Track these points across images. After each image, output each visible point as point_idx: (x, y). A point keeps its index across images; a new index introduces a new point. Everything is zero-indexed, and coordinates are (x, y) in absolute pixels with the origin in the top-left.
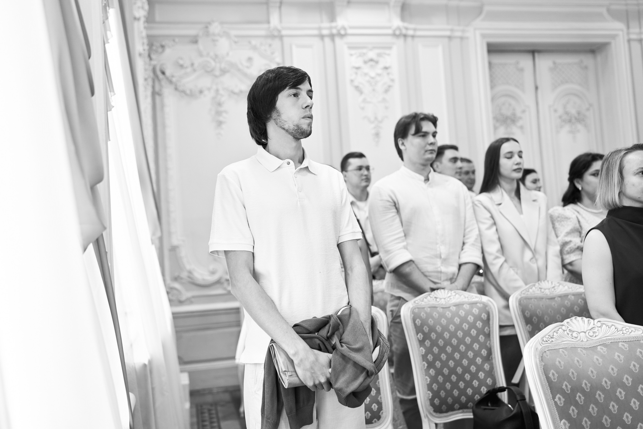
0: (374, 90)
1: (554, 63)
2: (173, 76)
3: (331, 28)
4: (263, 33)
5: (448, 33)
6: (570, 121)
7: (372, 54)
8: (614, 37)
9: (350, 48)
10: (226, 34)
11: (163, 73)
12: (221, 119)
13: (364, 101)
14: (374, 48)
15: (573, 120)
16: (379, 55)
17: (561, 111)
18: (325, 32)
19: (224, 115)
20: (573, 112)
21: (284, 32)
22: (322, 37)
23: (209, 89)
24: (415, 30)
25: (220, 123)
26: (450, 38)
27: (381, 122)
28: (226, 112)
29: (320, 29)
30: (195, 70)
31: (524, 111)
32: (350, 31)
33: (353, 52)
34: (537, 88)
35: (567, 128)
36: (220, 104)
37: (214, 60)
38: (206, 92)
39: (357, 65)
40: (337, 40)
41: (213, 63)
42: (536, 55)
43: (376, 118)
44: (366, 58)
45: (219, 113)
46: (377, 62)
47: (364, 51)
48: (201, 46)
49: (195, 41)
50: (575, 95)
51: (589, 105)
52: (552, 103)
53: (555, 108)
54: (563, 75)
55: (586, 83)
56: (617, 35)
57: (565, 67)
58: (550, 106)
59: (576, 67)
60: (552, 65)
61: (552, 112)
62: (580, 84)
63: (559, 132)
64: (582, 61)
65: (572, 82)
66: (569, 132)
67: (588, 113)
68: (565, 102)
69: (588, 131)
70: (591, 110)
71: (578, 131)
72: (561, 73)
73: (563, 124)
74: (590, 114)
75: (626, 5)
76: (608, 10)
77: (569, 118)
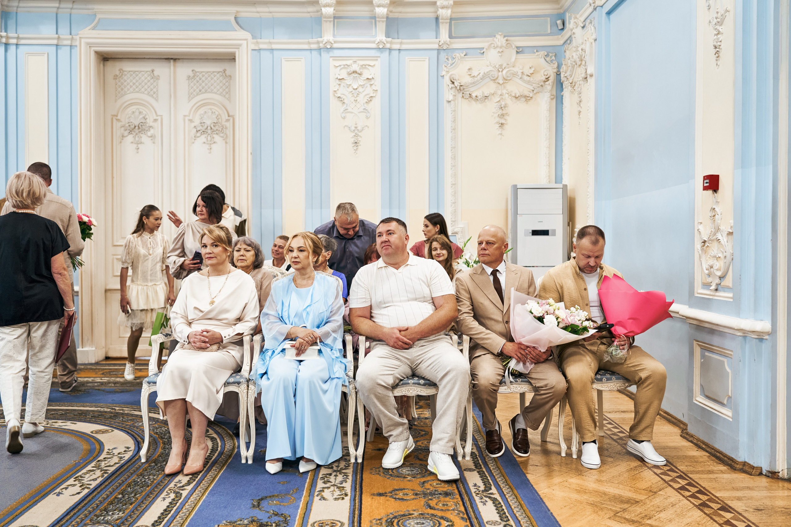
1: (193, 71)
5: (55, 42)
6: (205, 132)
8: (238, 46)
15: (209, 131)
17: (197, 122)
20: (208, 122)
24: (18, 38)
26: (57, 45)
31: (156, 120)
35: (203, 138)
42: (172, 62)
50: (214, 104)
51: (229, 116)
52: (187, 114)
53: (191, 118)
54: (203, 84)
55: (227, 93)
56: (240, 45)
57: (206, 76)
58: (185, 116)
59: (218, 75)
60: (191, 74)
61: (187, 121)
62: (221, 94)
63: (193, 143)
64: (225, 71)
65: (211, 92)
66: (204, 143)
67: (227, 124)
68: (202, 112)
69: (226, 143)
70: (231, 120)
71: (214, 142)
72: (200, 81)
73: (198, 134)
74: (229, 125)
75: (258, 12)
76: (236, 18)
77: (203, 129)
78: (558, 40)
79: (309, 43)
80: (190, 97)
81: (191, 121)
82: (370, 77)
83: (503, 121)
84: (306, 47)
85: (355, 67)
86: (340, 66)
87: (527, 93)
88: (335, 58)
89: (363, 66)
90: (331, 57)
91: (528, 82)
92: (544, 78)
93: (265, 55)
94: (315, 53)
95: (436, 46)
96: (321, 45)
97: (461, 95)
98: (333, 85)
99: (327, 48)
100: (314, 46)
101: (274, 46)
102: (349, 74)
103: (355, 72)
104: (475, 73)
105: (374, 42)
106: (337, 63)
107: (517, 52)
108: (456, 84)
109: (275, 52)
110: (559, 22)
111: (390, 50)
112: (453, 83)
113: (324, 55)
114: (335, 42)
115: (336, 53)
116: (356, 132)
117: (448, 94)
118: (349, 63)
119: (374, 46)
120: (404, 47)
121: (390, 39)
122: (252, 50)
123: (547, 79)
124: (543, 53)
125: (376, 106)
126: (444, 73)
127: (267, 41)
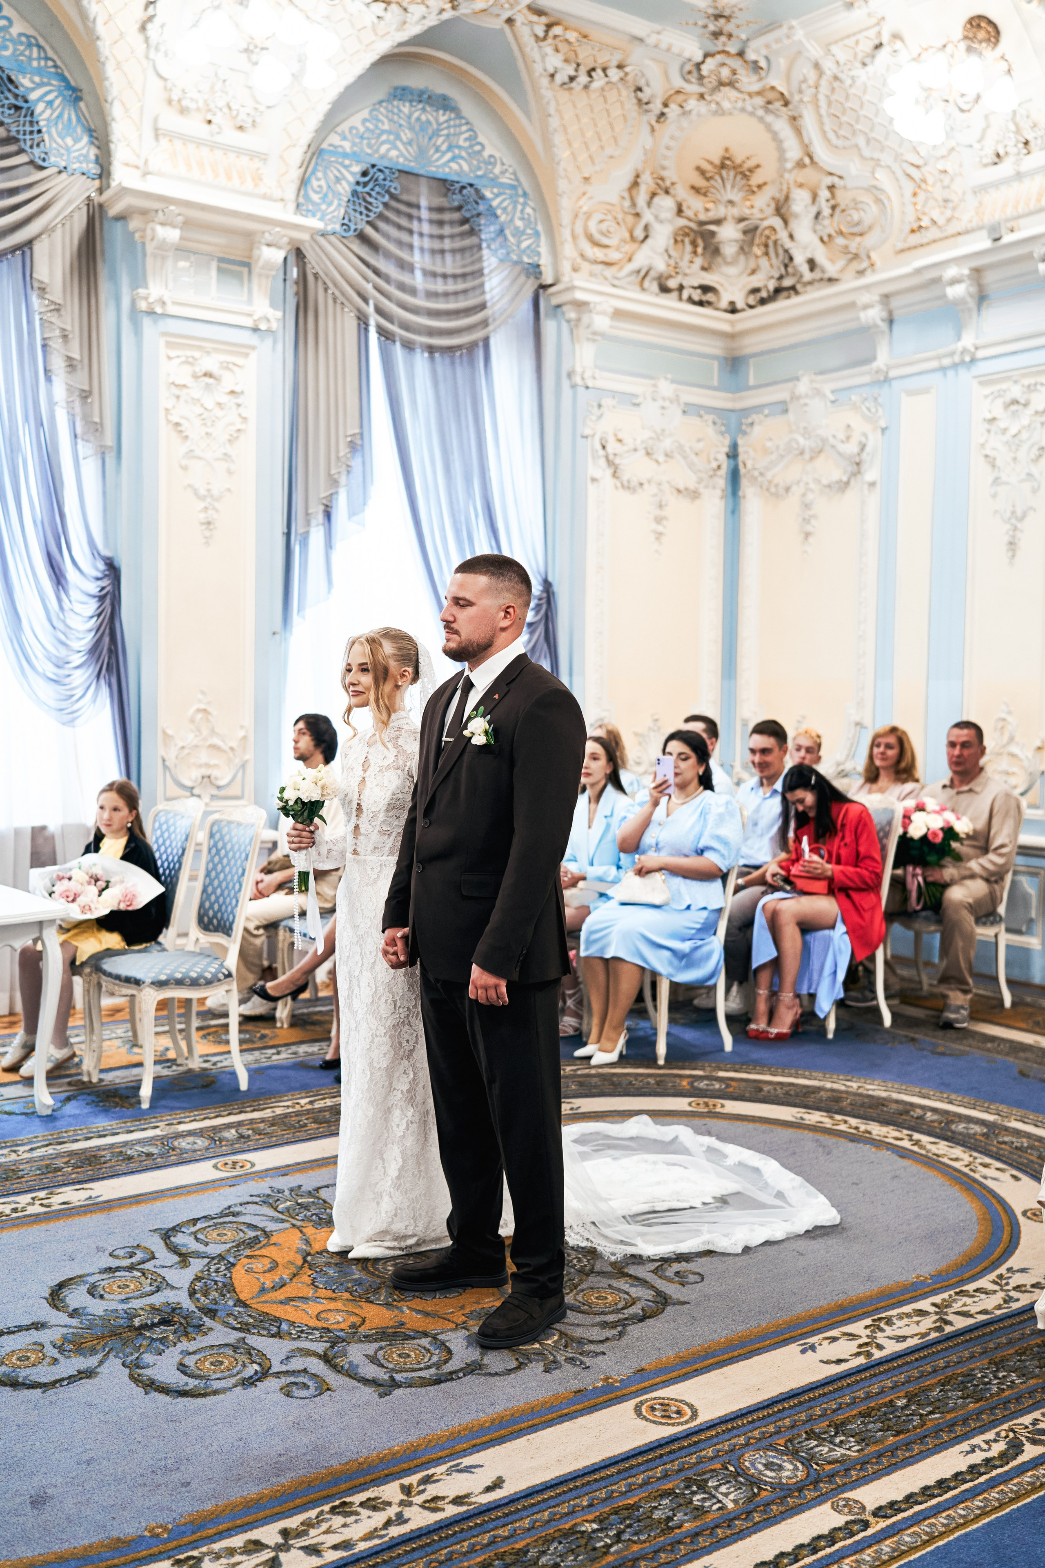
0: (1015, 459)
2: (755, 469)
3: (952, 354)
4: (866, 379)
7: (1016, 391)
9: (981, 383)
10: (818, 393)
11: (745, 465)
12: (809, 528)
13: (996, 481)
14: (1024, 376)
16: (1031, 389)
18: (946, 362)
19: (813, 522)
21: (892, 374)
22: (943, 369)
23: (798, 482)
25: (807, 535)
27: (1022, 519)
28: (814, 516)
29: (939, 358)
30: (782, 457)
32: (980, 354)
33: (987, 390)
36: (807, 506)
37: (803, 435)
38: (794, 488)
39: (989, 416)
40: (962, 371)
41: (802, 441)
43: (1013, 513)
44: (1008, 397)
45: (806, 521)
46: (1026, 405)
47: (1004, 386)
48: (791, 416)
49: (783, 408)
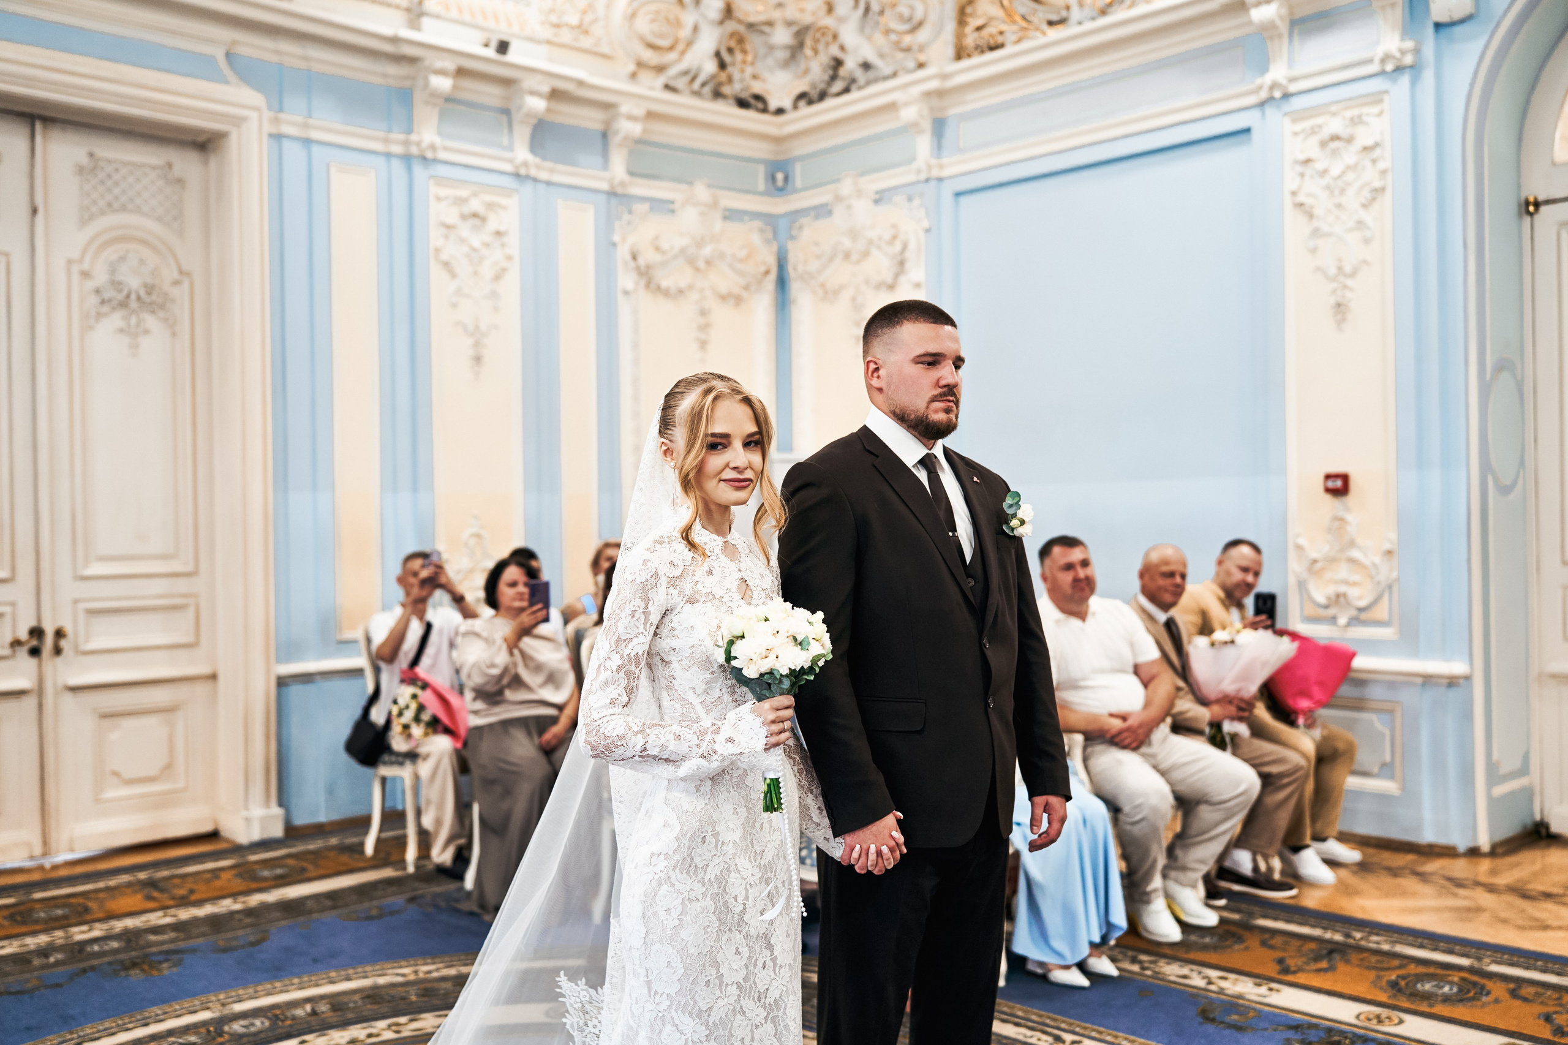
1: (91, 155)
6: (123, 304)
8: (238, 121)
15: (134, 304)
17: (101, 277)
20: (134, 283)
34: (35, 211)
35: (116, 320)
42: (38, 126)
50: (143, 242)
51: (181, 272)
52: (76, 255)
53: (86, 266)
54: (117, 191)
55: (175, 218)
56: (244, 119)
57: (124, 171)
58: (70, 262)
59: (153, 175)
60: (85, 160)
61: (76, 277)
62: (160, 219)
63: (91, 328)
64: (170, 166)
65: (138, 210)
66: (121, 330)
67: (175, 292)
68: (114, 257)
69: (174, 334)
70: (186, 285)
71: (146, 332)
72: (109, 183)
73: (105, 309)
74: (180, 293)
75: (278, 52)
76: (228, 55)
77: (120, 297)
78: (780, 206)
79: (386, 141)
80: (86, 217)
81: (86, 275)
82: (502, 228)
83: (703, 336)
84: (378, 146)
85: (475, 205)
86: (446, 198)
87: (736, 290)
88: (441, 181)
89: (490, 206)
90: (431, 177)
91: (740, 273)
92: (763, 269)
93: (293, 152)
94: (397, 166)
95: (604, 186)
96: (414, 150)
97: (643, 282)
98: (436, 237)
99: (424, 158)
100: (397, 149)
101: (315, 135)
102: (464, 217)
103: (475, 215)
104: (665, 246)
105: (511, 161)
106: (443, 192)
107: (725, 218)
108: (641, 261)
109: (315, 149)
110: (780, 176)
111: (535, 180)
112: (634, 258)
113: (418, 170)
114: (445, 149)
115: (441, 170)
116: (477, 336)
117: (627, 280)
118: (464, 193)
119: (508, 168)
120: (557, 178)
121: (538, 160)
122: (271, 135)
123: (767, 272)
124: (757, 224)
125: (511, 287)
126: (616, 238)
127: (299, 119)
